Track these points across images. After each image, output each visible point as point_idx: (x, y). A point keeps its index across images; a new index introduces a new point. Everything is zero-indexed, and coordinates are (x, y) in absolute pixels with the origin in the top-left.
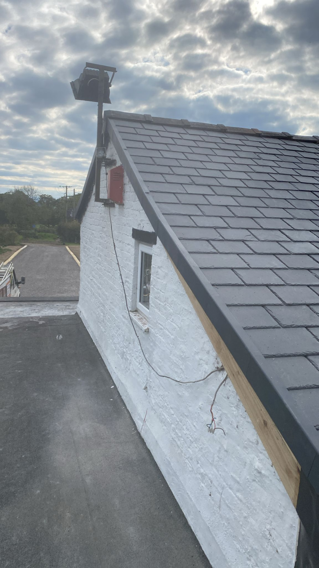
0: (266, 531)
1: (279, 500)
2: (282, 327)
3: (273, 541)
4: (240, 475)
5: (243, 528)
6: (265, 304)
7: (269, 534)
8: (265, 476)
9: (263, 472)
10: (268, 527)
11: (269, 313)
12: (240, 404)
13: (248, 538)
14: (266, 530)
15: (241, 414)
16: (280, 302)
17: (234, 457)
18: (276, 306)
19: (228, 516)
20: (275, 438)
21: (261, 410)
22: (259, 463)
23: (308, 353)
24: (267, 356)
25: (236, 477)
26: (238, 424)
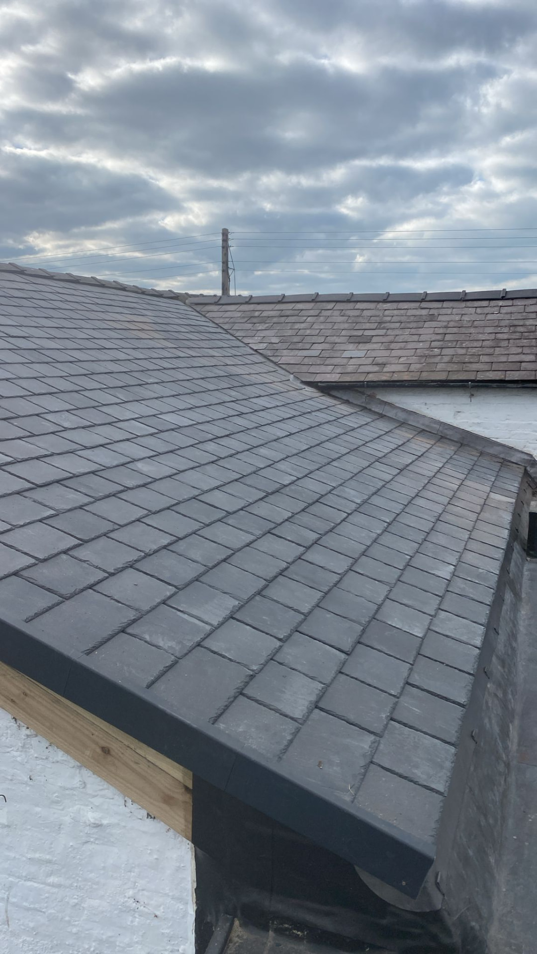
0: (126, 901)
1: (146, 846)
2: (66, 599)
3: (144, 907)
4: (51, 848)
5: (73, 923)
6: (17, 570)
7: (134, 902)
8: (110, 826)
9: (105, 822)
10: (131, 893)
11: (32, 583)
12: (29, 741)
13: (87, 932)
14: (126, 899)
15: (36, 755)
16: (33, 561)
17: (29, 827)
18: (31, 569)
19: (31, 925)
20: (132, 764)
21: (93, 735)
22: (93, 812)
23: (124, 625)
24: (88, 651)
25: (41, 855)
26: (31, 774)
